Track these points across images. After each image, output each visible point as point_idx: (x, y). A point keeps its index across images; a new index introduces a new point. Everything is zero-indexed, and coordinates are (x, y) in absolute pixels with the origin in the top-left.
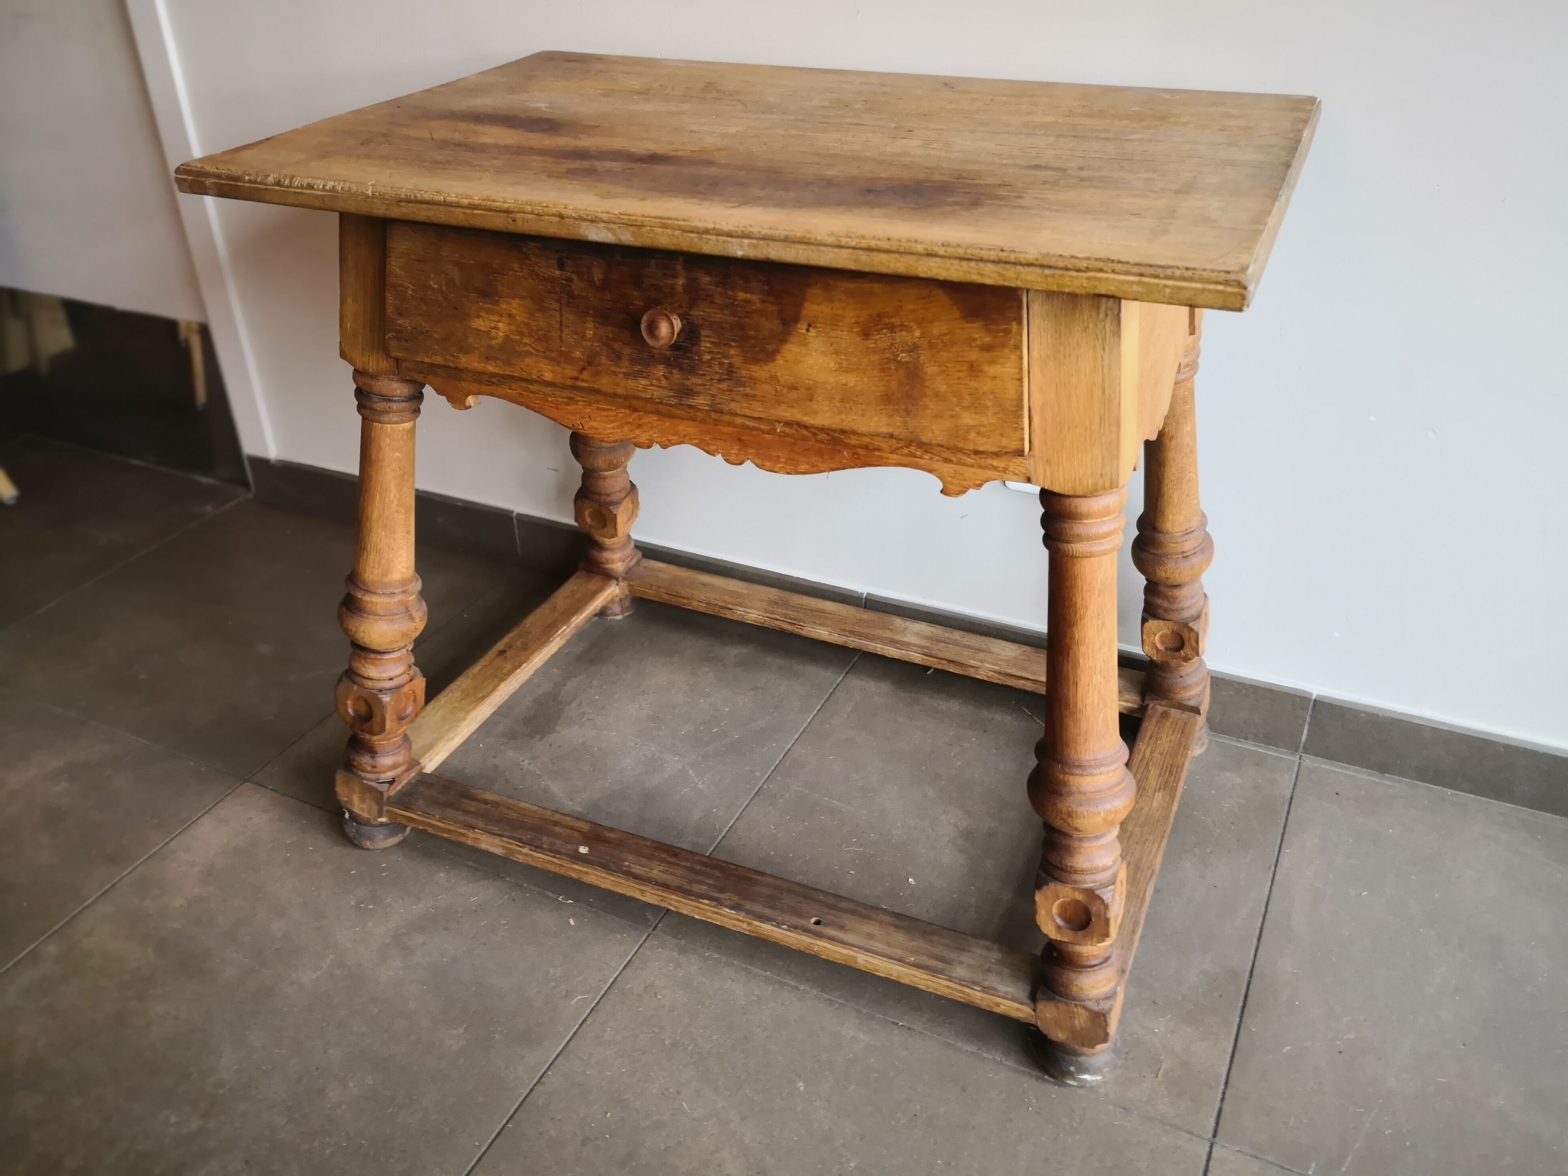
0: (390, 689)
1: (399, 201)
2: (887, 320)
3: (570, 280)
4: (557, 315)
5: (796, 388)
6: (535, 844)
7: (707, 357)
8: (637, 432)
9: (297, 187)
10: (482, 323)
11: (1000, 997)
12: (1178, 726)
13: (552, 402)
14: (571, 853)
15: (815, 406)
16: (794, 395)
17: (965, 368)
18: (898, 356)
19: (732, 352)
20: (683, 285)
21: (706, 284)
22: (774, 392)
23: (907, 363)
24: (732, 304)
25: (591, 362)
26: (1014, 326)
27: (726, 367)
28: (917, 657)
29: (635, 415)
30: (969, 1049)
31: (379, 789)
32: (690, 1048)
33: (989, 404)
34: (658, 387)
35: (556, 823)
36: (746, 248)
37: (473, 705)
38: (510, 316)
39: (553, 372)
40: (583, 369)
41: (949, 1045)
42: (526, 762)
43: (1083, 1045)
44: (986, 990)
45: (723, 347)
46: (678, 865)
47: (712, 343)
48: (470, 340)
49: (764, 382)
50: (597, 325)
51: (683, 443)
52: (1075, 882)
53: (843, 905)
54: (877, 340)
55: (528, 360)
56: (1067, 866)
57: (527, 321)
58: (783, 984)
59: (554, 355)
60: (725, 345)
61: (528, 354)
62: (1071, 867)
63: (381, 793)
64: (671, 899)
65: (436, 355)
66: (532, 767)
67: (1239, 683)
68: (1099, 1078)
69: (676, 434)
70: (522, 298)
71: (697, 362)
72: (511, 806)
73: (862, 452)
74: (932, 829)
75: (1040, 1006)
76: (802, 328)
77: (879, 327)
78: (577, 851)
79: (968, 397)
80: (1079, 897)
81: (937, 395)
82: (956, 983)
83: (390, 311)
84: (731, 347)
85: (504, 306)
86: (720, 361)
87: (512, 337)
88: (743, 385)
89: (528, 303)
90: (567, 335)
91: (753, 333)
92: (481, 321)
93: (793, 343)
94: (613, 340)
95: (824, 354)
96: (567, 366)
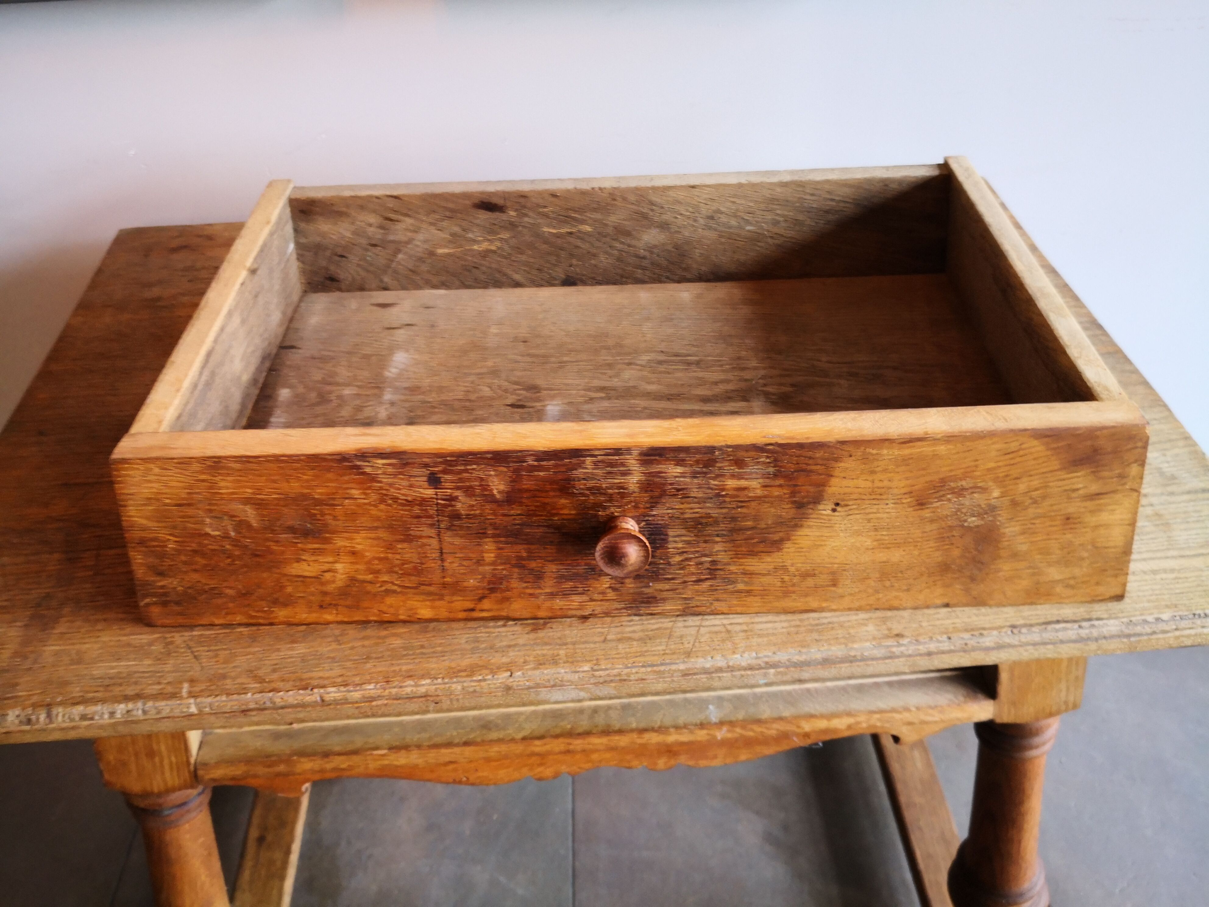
2: (952, 484)
3: (452, 499)
4: (434, 542)
5: (814, 575)
7: (678, 558)
10: (308, 568)
15: (840, 591)
16: (810, 582)
17: (1058, 522)
18: (965, 521)
19: (718, 547)
20: (639, 482)
21: (676, 476)
22: (779, 584)
23: (977, 526)
24: (718, 495)
25: (493, 588)
27: (707, 565)
33: (1085, 555)
34: (602, 600)
38: (353, 553)
39: (433, 607)
40: (481, 599)
45: (703, 545)
47: (685, 542)
48: (289, 589)
49: (765, 575)
50: (501, 545)
54: (937, 508)
55: (390, 600)
57: (382, 555)
59: (432, 589)
60: (706, 542)
61: (388, 592)
70: (372, 529)
76: (825, 508)
77: (942, 493)
79: (1058, 552)
81: (1015, 556)
85: (340, 542)
86: (697, 560)
87: (360, 577)
88: (734, 582)
89: (382, 534)
90: (452, 564)
91: (750, 523)
92: (304, 566)
93: (809, 527)
94: (529, 558)
95: (858, 533)
96: (455, 598)
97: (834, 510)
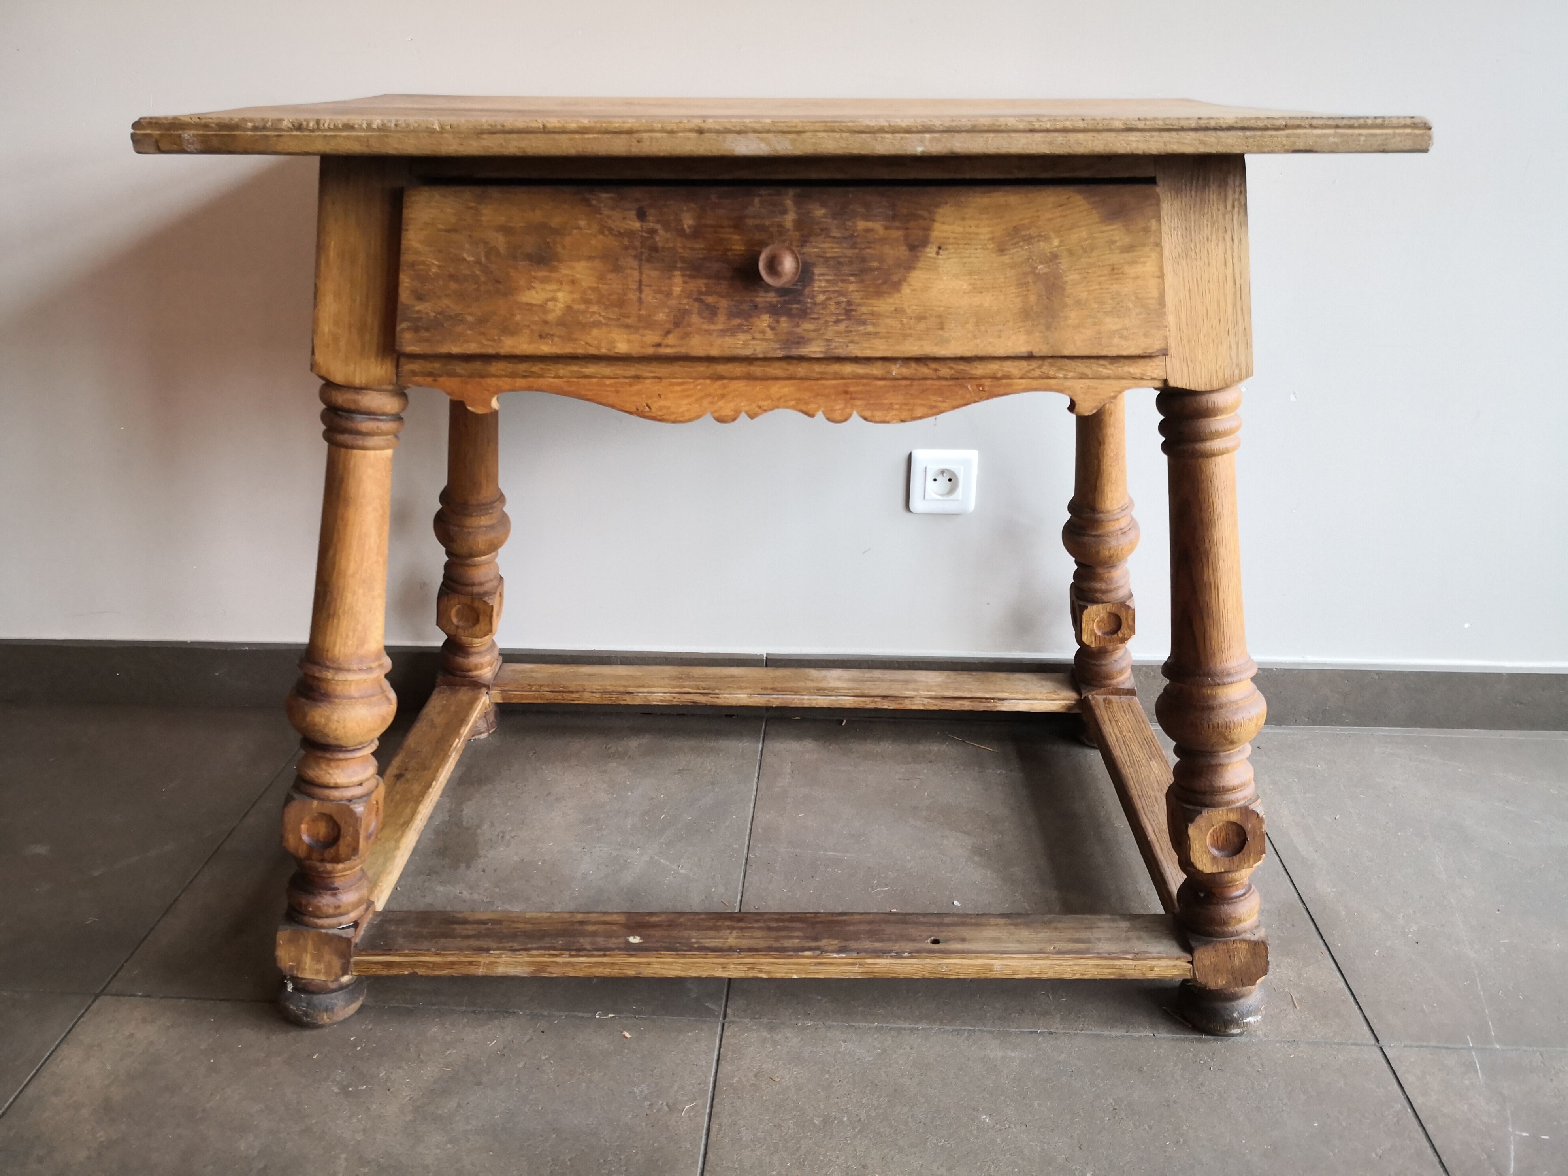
0: (361, 797)
1: (479, 133)
2: (1023, 233)
3: (653, 232)
4: (636, 273)
5: (924, 318)
6: (574, 948)
7: (821, 298)
8: (721, 403)
9: (329, 129)
10: (536, 296)
11: (1154, 958)
12: (1125, 708)
13: (610, 385)
14: (622, 946)
15: (946, 335)
16: (922, 325)
17: (1106, 272)
18: (1036, 268)
19: (852, 287)
20: (793, 221)
21: (821, 217)
22: (899, 326)
23: (1045, 274)
24: (852, 236)
25: (679, 320)
26: (1154, 224)
27: (843, 305)
28: (848, 702)
29: (719, 383)
30: (1118, 1034)
31: (344, 935)
32: (845, 1119)
33: (1130, 305)
34: (762, 340)
35: (582, 923)
36: (927, 143)
37: (400, 833)
38: (573, 282)
39: (629, 341)
40: (668, 332)
41: (1097, 1036)
42: (465, 893)
43: (1243, 985)
44: (1137, 956)
45: (840, 284)
46: (753, 928)
47: (828, 281)
48: (518, 317)
49: (888, 317)
50: (686, 279)
51: (777, 407)
52: (1228, 803)
53: (947, 920)
54: (1014, 254)
55: (595, 332)
56: (1219, 787)
57: (595, 285)
58: (900, 1030)
59: (629, 321)
60: (843, 281)
61: (597, 324)
62: (1223, 787)
63: (348, 941)
64: (762, 964)
65: (468, 342)
66: (476, 896)
67: (1147, 667)
68: (1259, 1018)
69: (769, 397)
70: (590, 258)
71: (809, 305)
72: (515, 919)
73: (987, 383)
74: (943, 854)
75: (1197, 954)
76: (931, 251)
77: (1015, 240)
78: (628, 943)
79: (1110, 301)
80: (1233, 817)
81: (1078, 302)
82: (1105, 958)
83: (404, 296)
84: (852, 283)
85: (565, 271)
86: (836, 300)
87: (576, 307)
88: (864, 323)
89: (597, 263)
90: (648, 296)
91: (875, 264)
92: (533, 293)
93: (921, 269)
94: (707, 293)
95: (956, 276)
96: (647, 332)
97: (938, 253)
